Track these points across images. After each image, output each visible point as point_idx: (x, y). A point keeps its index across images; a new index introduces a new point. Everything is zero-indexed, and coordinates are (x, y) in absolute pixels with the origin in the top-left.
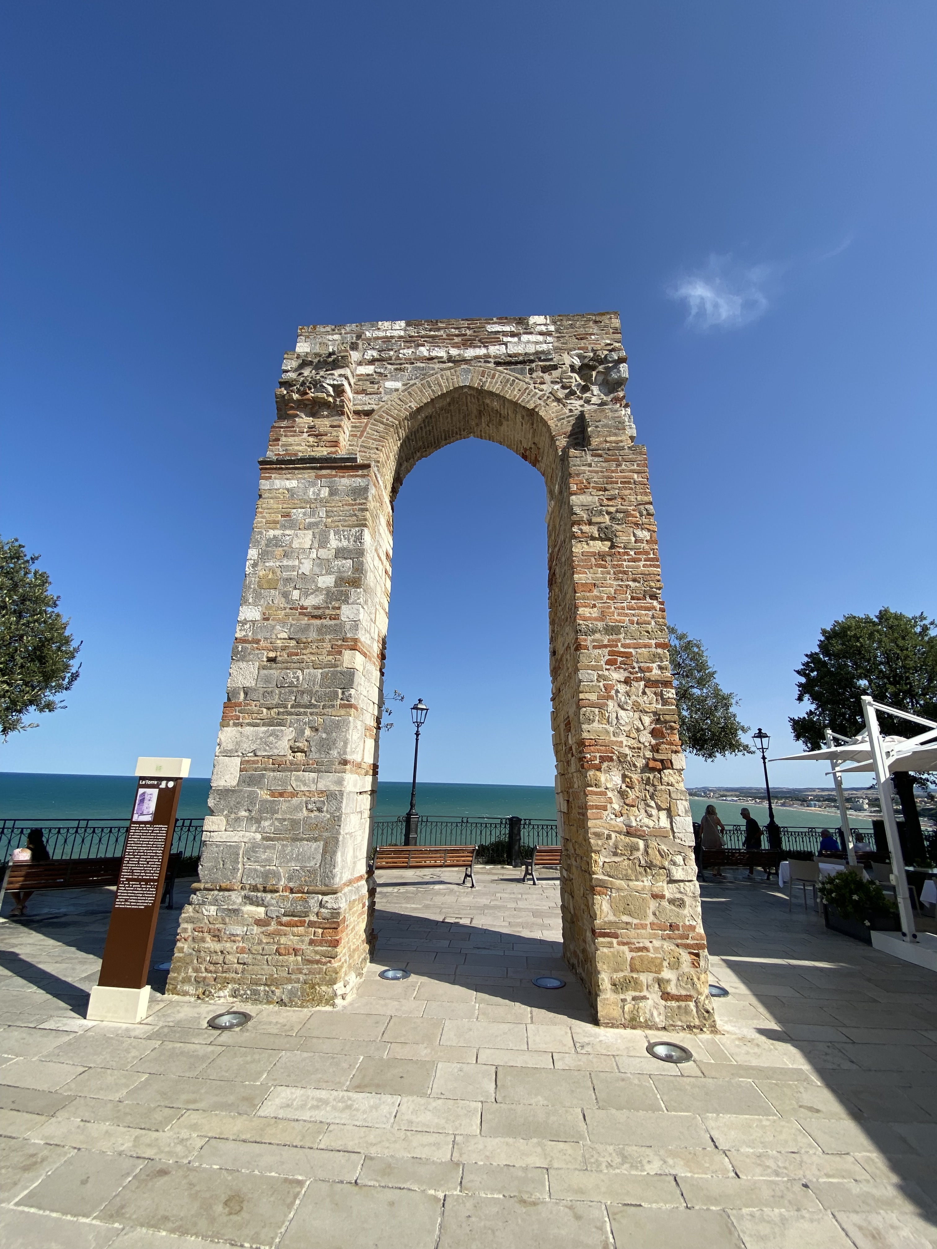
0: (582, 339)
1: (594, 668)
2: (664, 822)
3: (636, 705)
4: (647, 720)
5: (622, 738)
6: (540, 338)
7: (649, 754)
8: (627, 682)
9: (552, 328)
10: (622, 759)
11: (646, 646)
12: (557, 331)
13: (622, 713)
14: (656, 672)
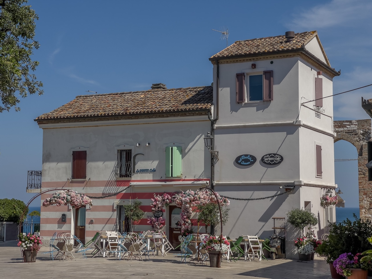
0: (363, 126)
1: (361, 195)
2: (370, 216)
3: (367, 200)
4: (369, 202)
5: (365, 205)
6: (354, 126)
7: (369, 207)
8: (366, 197)
9: (357, 123)
10: (365, 208)
11: (370, 192)
12: (358, 124)
13: (365, 202)
14: (370, 195)
